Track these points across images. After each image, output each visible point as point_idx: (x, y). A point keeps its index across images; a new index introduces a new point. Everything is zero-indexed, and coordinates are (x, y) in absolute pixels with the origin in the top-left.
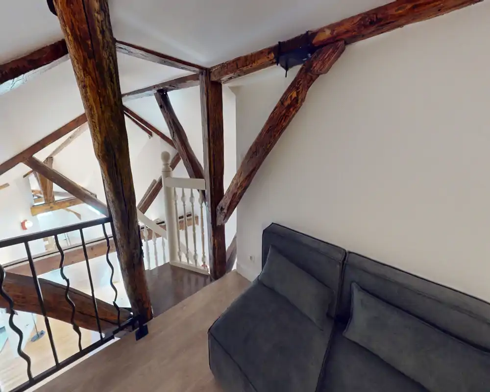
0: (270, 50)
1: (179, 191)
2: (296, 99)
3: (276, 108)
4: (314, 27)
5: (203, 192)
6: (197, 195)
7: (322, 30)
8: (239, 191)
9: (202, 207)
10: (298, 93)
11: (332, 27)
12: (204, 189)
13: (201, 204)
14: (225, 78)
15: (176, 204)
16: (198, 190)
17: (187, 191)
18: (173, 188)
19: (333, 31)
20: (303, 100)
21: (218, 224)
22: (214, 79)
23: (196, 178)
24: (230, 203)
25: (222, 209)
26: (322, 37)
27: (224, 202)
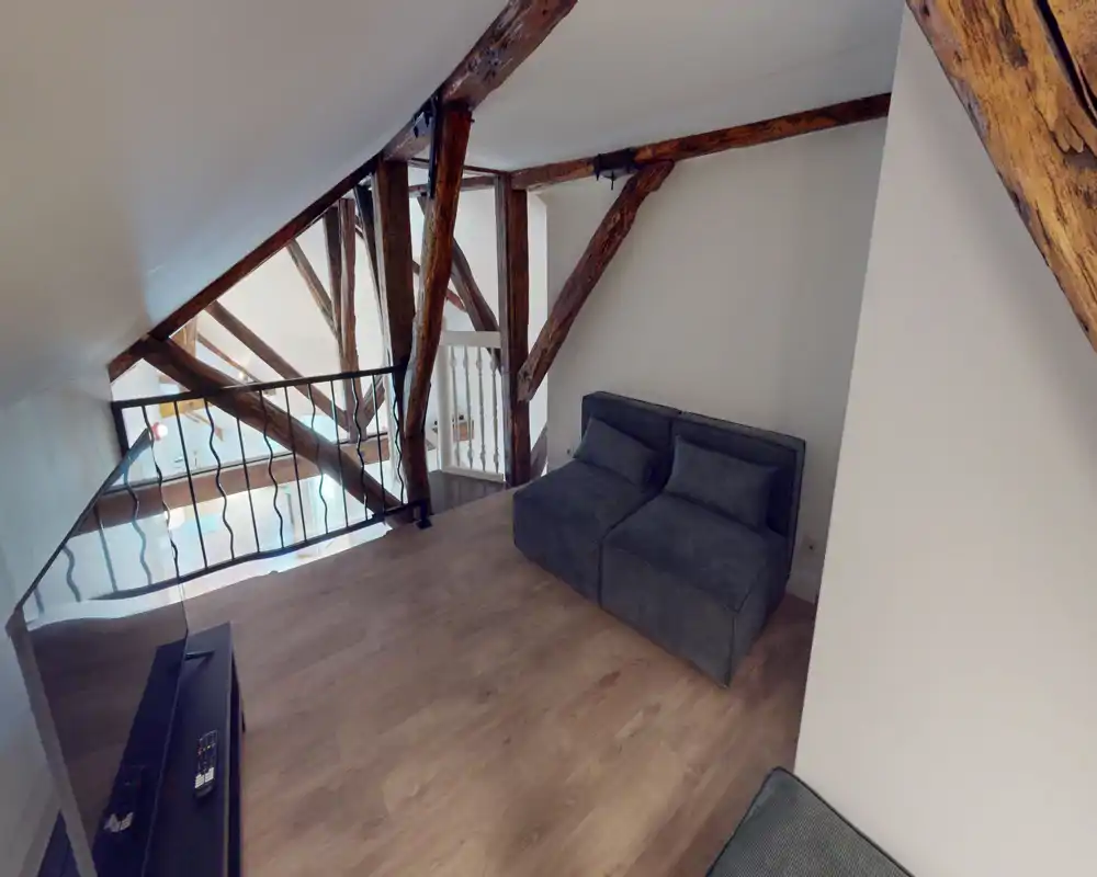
0: (589, 161)
1: (459, 352)
2: (621, 223)
3: (597, 232)
4: (635, 143)
5: (497, 352)
6: (488, 358)
7: (643, 148)
8: (552, 345)
9: (494, 376)
10: (622, 215)
11: (655, 147)
12: (499, 347)
13: (494, 372)
14: (531, 187)
15: (454, 372)
16: (489, 350)
17: (473, 352)
18: (450, 348)
19: (654, 152)
20: (632, 221)
21: (520, 398)
22: (517, 187)
23: (487, 330)
24: (538, 365)
25: (526, 374)
26: (642, 156)
27: (529, 366)
